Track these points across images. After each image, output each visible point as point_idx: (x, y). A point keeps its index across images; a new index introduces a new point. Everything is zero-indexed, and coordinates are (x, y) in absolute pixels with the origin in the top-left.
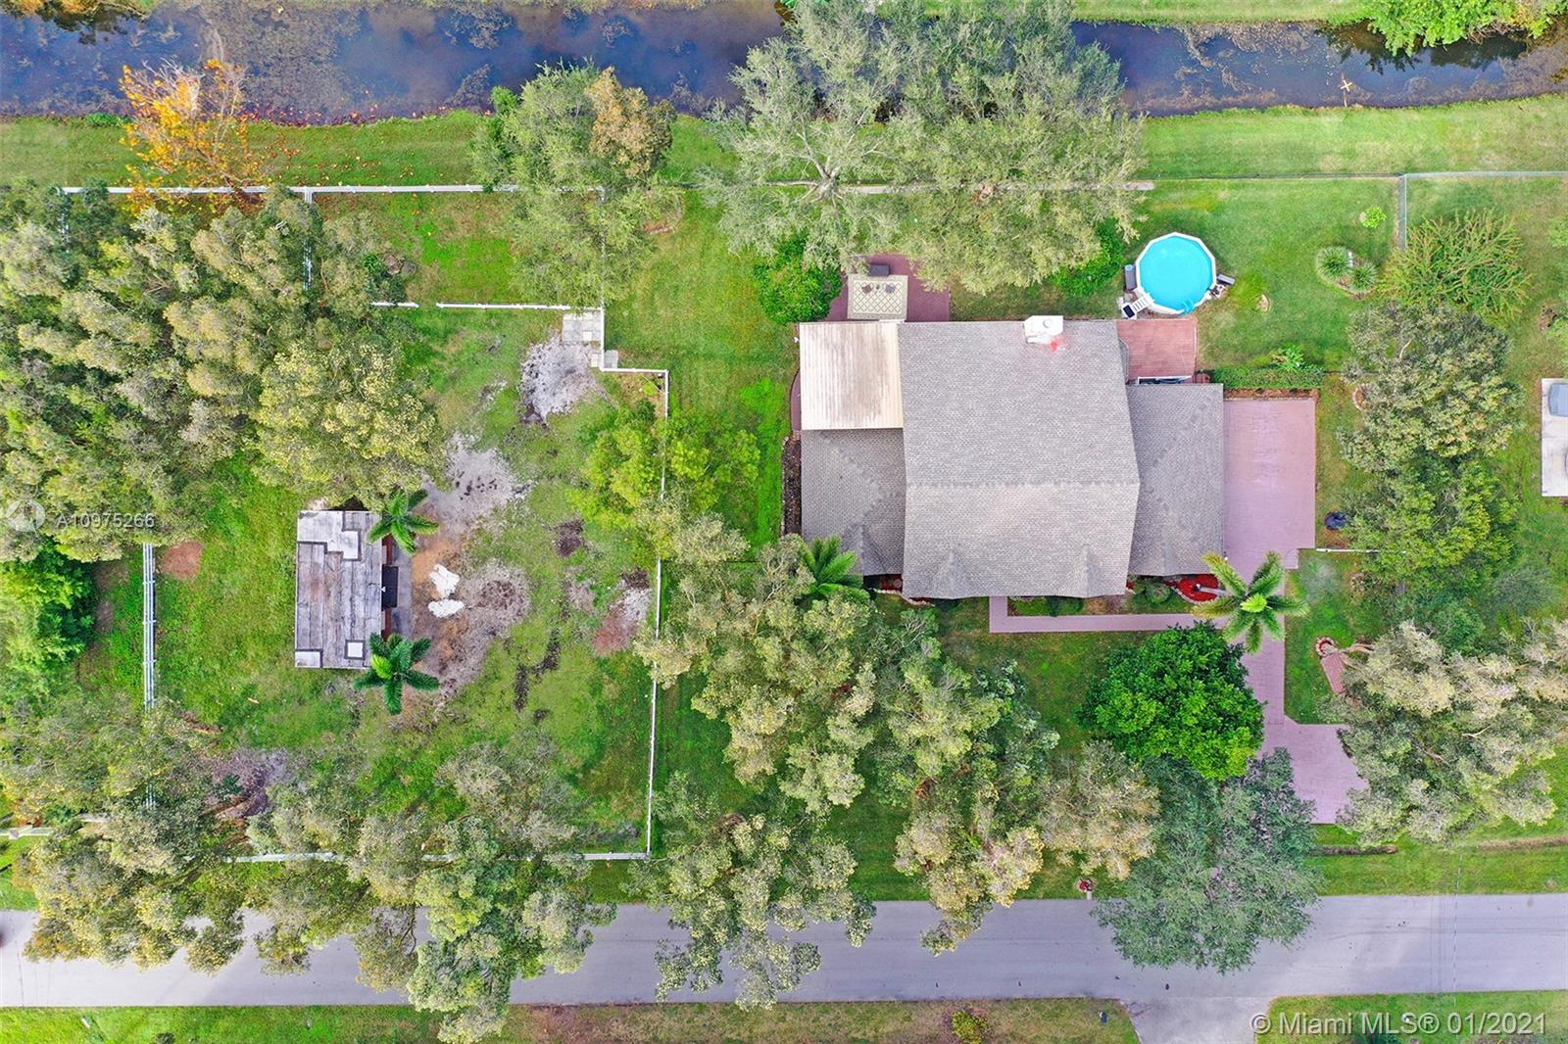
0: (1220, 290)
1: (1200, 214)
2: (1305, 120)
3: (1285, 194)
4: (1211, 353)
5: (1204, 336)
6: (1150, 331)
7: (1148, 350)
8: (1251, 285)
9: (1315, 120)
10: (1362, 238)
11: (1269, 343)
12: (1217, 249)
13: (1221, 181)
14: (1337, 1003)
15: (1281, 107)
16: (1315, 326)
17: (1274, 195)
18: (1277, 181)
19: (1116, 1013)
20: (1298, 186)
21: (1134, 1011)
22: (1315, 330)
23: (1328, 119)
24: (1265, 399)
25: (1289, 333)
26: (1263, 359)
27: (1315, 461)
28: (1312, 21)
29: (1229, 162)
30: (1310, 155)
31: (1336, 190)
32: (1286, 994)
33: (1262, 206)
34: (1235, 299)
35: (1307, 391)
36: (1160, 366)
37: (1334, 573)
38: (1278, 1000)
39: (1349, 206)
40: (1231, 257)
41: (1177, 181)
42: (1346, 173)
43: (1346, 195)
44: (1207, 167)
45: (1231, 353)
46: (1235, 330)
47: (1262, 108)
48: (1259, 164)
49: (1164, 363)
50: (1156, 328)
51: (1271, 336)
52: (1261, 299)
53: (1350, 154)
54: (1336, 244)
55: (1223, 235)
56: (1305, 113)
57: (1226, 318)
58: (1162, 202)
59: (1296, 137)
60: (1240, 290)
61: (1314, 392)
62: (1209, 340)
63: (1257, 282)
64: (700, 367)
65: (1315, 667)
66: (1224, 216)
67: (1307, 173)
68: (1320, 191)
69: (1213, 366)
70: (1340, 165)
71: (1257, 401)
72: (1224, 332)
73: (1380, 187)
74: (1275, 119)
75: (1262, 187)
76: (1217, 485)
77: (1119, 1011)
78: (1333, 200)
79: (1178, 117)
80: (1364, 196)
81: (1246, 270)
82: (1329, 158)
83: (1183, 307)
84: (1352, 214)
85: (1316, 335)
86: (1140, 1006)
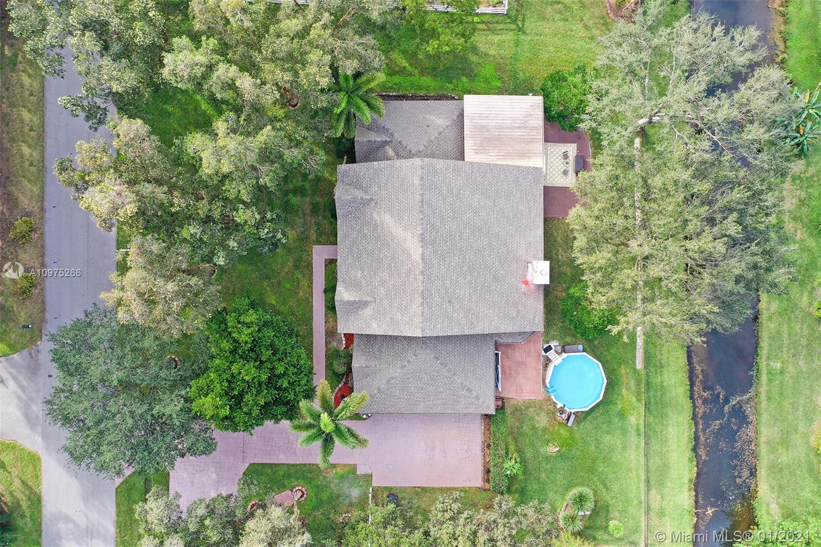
0: (563, 416)
1: (619, 402)
2: (686, 480)
3: (632, 466)
4: (517, 410)
5: (529, 405)
6: (533, 365)
7: (520, 363)
8: (566, 440)
9: (686, 487)
10: (600, 522)
11: (523, 453)
12: (594, 415)
13: (643, 418)
14: (36, 500)
15: (695, 463)
16: (535, 487)
17: (632, 457)
18: (642, 460)
19: (32, 338)
20: (638, 476)
21: (32, 351)
22: (533, 487)
23: (686, 497)
24: (483, 450)
25: (530, 467)
26: (512, 448)
27: (437, 486)
28: (757, 486)
29: (656, 424)
30: (661, 484)
31: (635, 502)
32: (43, 463)
33: (624, 448)
34: (556, 428)
35: (488, 481)
36: (508, 372)
37: (354, 501)
38: (39, 459)
39: (623, 512)
40: (587, 425)
41: (643, 386)
42: (648, 510)
43: (631, 510)
44: (653, 407)
45: (517, 424)
46: (533, 428)
47: (695, 449)
48: (655, 446)
49: (510, 374)
50: (536, 369)
51: (529, 455)
52: (556, 447)
53: (662, 514)
54: (596, 502)
55: (604, 418)
56: (690, 481)
57: (542, 421)
58: (627, 374)
59: (673, 473)
60: (562, 431)
61: (487, 486)
62: (527, 408)
63: (568, 445)
64: (509, 37)
65: (285, 487)
66: (617, 419)
67: (648, 481)
68: (634, 491)
69: (508, 410)
70: (653, 506)
71: (481, 443)
72: (532, 419)
73: (637, 535)
74: (687, 459)
75: (638, 448)
76: (420, 409)
77: (33, 341)
78: (628, 501)
79: (688, 387)
80: (630, 524)
81: (577, 436)
82: (659, 497)
83: (552, 387)
84: (617, 515)
85: (529, 488)
86: (37, 356)
